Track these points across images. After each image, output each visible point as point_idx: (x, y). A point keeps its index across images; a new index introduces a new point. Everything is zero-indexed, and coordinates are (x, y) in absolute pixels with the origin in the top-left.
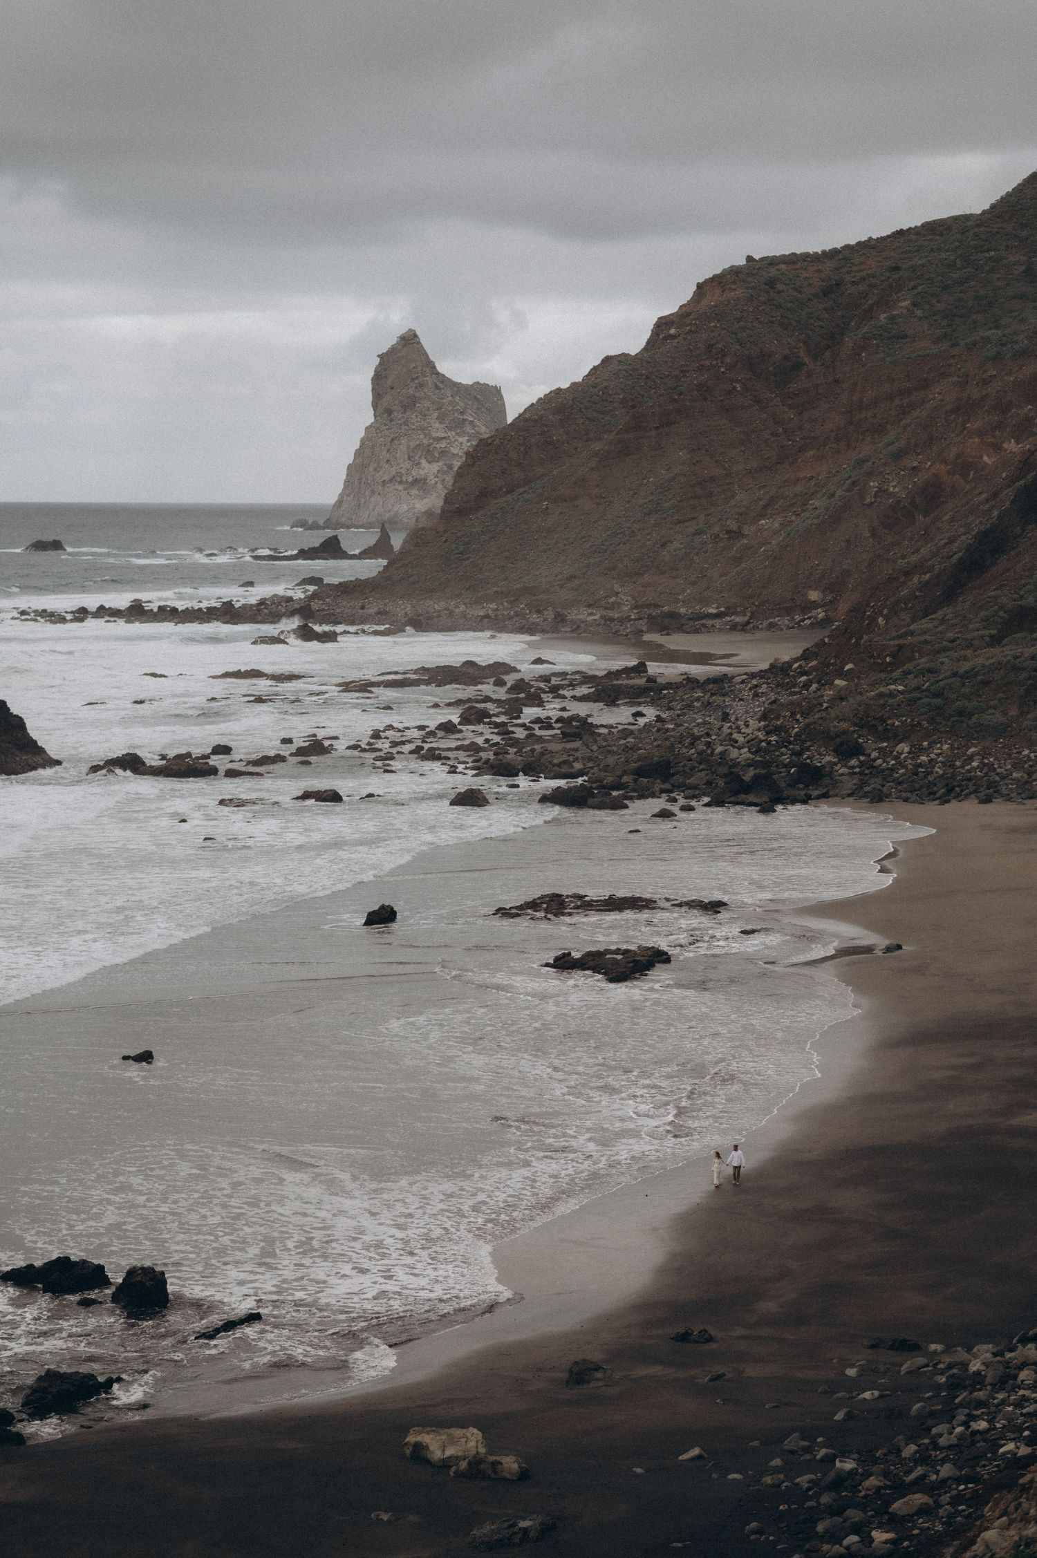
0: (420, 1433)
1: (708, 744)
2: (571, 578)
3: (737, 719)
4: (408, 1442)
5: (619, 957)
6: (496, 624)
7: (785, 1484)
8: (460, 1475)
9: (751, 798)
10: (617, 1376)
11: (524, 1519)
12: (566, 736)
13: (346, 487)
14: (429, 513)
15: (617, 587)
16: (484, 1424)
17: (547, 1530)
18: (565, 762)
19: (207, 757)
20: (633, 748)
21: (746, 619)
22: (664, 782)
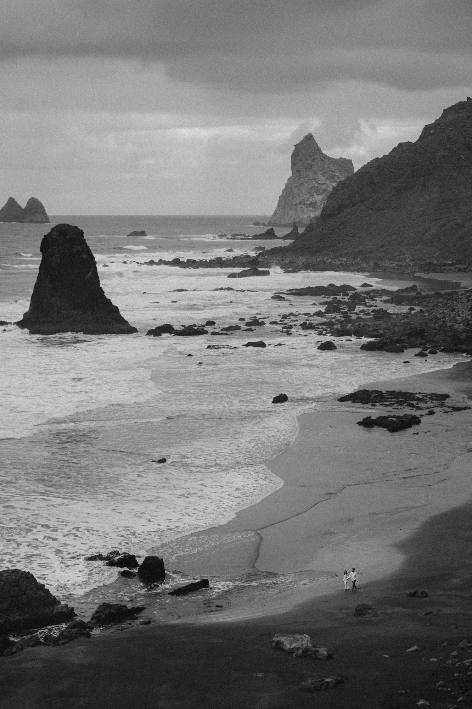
0: (280, 636)
1: (444, 322)
2: (382, 246)
3: (459, 311)
4: (274, 640)
5: (395, 419)
6: (345, 268)
7: (458, 664)
8: (298, 656)
9: (464, 347)
10: (379, 612)
11: (328, 677)
12: (375, 318)
13: (278, 207)
14: (316, 218)
15: (404, 251)
16: (311, 633)
17: (338, 683)
18: (374, 330)
19: (204, 326)
20: (408, 324)
21: (466, 266)
22: (422, 339)
